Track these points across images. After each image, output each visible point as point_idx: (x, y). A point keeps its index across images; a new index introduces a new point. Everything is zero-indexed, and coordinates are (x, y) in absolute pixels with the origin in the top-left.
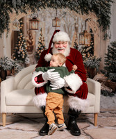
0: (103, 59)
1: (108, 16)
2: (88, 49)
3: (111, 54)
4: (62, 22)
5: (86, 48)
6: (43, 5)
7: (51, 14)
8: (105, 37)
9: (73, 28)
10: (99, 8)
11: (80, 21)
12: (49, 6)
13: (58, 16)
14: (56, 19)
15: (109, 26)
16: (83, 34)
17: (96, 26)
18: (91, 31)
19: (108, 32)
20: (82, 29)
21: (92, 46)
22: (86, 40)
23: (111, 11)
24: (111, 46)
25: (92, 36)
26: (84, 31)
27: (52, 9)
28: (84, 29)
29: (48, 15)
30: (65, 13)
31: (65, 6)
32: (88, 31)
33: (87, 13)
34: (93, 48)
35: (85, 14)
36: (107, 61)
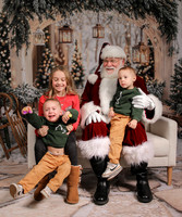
0: (168, 84)
1: (174, 21)
2: (145, 69)
3: (179, 77)
4: (107, 31)
5: (142, 68)
6: (79, 7)
7: (90, 19)
8: (171, 51)
9: (123, 39)
10: (161, 9)
11: (133, 29)
12: (87, 8)
13: (100, 22)
14: (97, 27)
15: (175, 36)
16: (138, 47)
17: (156, 35)
18: (150, 43)
19: (174, 43)
20: (136, 40)
21: (152, 65)
22: (143, 56)
23: (178, 12)
24: (179, 65)
25: (151, 50)
26: (140, 44)
27: (92, 12)
28: (139, 41)
29: (86, 20)
30: (111, 18)
31: (110, 7)
32: (146, 44)
33: (144, 18)
34: (153, 68)
35: (140, 19)
36: (174, 86)
